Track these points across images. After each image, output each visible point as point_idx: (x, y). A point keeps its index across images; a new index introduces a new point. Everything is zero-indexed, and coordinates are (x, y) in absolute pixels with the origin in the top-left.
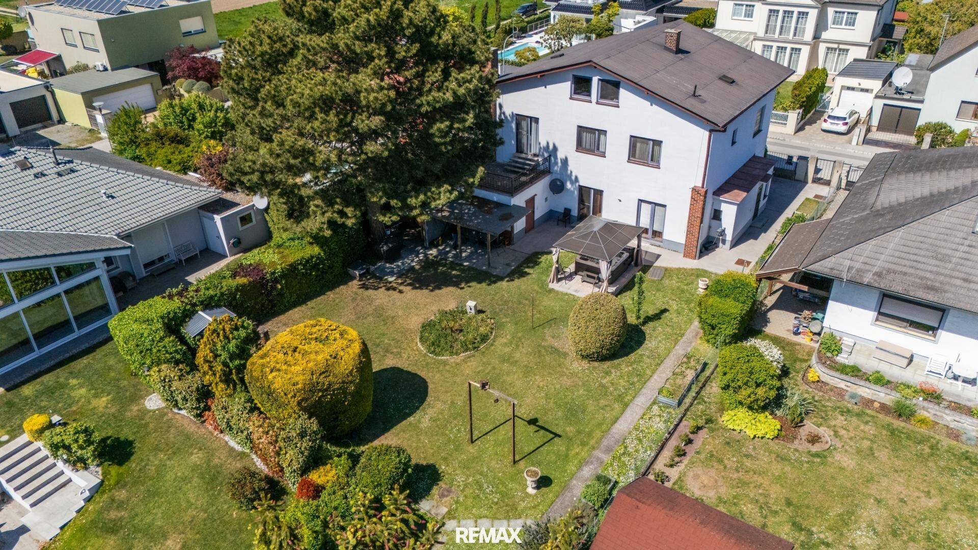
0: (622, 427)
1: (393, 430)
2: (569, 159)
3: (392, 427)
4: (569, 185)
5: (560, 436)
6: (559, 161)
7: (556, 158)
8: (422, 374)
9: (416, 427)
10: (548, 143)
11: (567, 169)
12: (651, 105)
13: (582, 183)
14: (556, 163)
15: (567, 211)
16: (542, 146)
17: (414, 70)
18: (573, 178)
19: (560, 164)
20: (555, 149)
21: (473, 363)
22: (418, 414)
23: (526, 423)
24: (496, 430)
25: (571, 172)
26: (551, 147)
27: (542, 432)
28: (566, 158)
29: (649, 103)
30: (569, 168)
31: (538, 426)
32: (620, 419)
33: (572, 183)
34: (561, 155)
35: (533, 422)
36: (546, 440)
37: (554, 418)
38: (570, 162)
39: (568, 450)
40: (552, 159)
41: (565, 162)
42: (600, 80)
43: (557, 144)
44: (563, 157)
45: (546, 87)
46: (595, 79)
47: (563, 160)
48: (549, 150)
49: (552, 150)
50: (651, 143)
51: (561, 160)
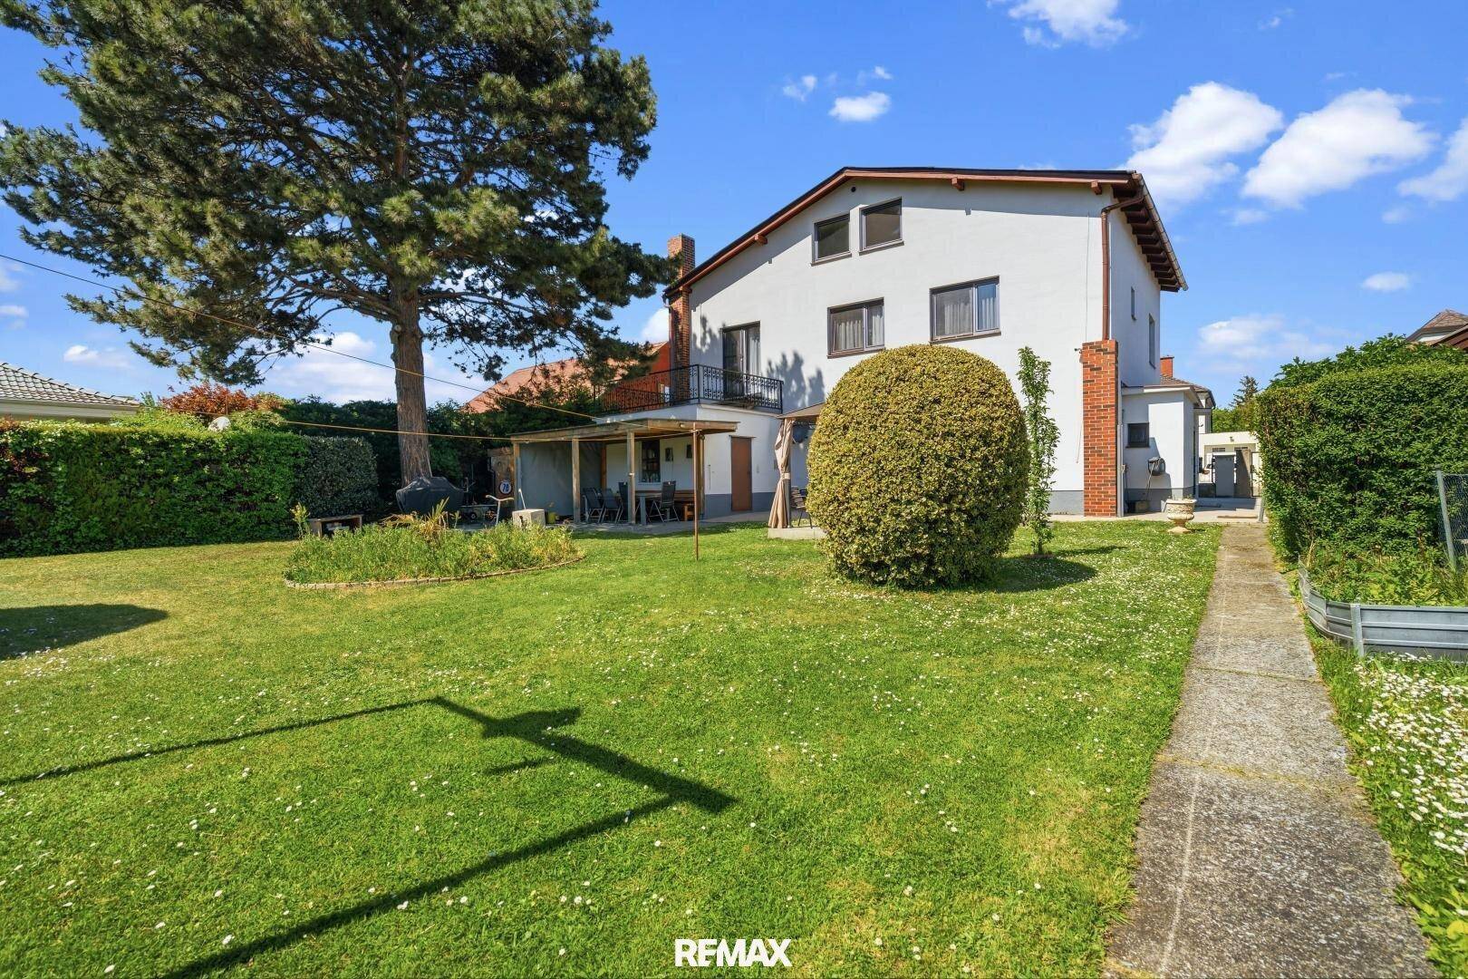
2: (823, 375)
6: (807, 383)
7: (800, 379)
10: (784, 357)
12: (968, 213)
14: (802, 389)
16: (774, 366)
19: (809, 390)
20: (798, 361)
26: (790, 361)
28: (819, 374)
34: (808, 372)
40: (794, 383)
41: (817, 382)
42: (865, 212)
43: (802, 354)
44: (813, 373)
45: (770, 262)
46: (855, 214)
47: (814, 378)
48: (788, 370)
49: (793, 366)
50: (974, 291)
51: (810, 381)
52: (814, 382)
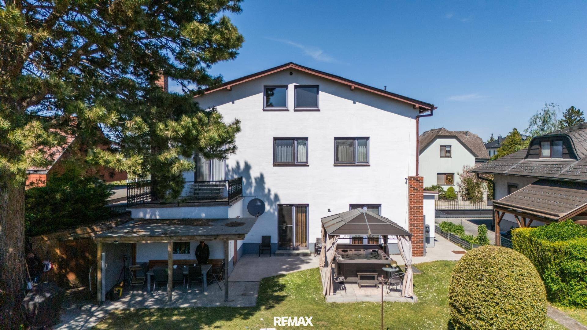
2: (265, 176)
4: (267, 207)
6: (253, 181)
7: (249, 177)
10: (238, 163)
11: (263, 188)
12: (354, 103)
13: (284, 201)
14: (249, 184)
15: (266, 239)
16: (230, 168)
17: (54, 112)
18: (272, 197)
19: (254, 184)
20: (248, 167)
25: (269, 190)
26: (242, 166)
28: (262, 176)
29: (352, 102)
30: (267, 186)
33: (271, 204)
34: (254, 174)
38: (266, 180)
40: (244, 180)
41: (261, 180)
42: (296, 87)
43: (250, 162)
44: (258, 175)
45: (233, 103)
46: (291, 87)
47: (258, 178)
48: (240, 171)
49: (244, 170)
50: (356, 142)
51: (256, 179)
52: (258, 180)
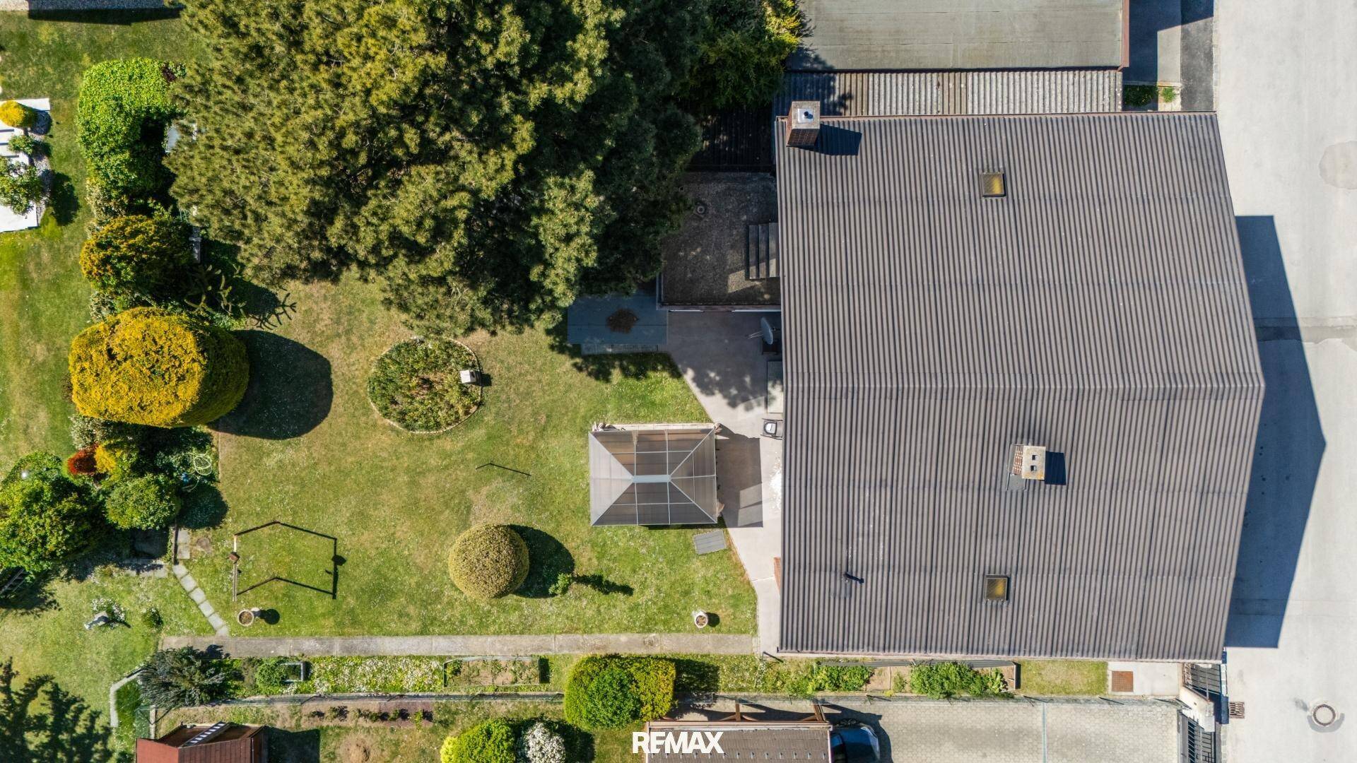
0: (388, 645)
1: (242, 439)
3: (245, 434)
5: (334, 597)
8: (337, 400)
9: (262, 454)
21: (386, 440)
22: (278, 444)
23: (332, 555)
24: (304, 534)
27: (331, 578)
31: (336, 569)
32: (398, 638)
35: (339, 560)
36: (322, 588)
37: (356, 576)
39: (323, 615)
